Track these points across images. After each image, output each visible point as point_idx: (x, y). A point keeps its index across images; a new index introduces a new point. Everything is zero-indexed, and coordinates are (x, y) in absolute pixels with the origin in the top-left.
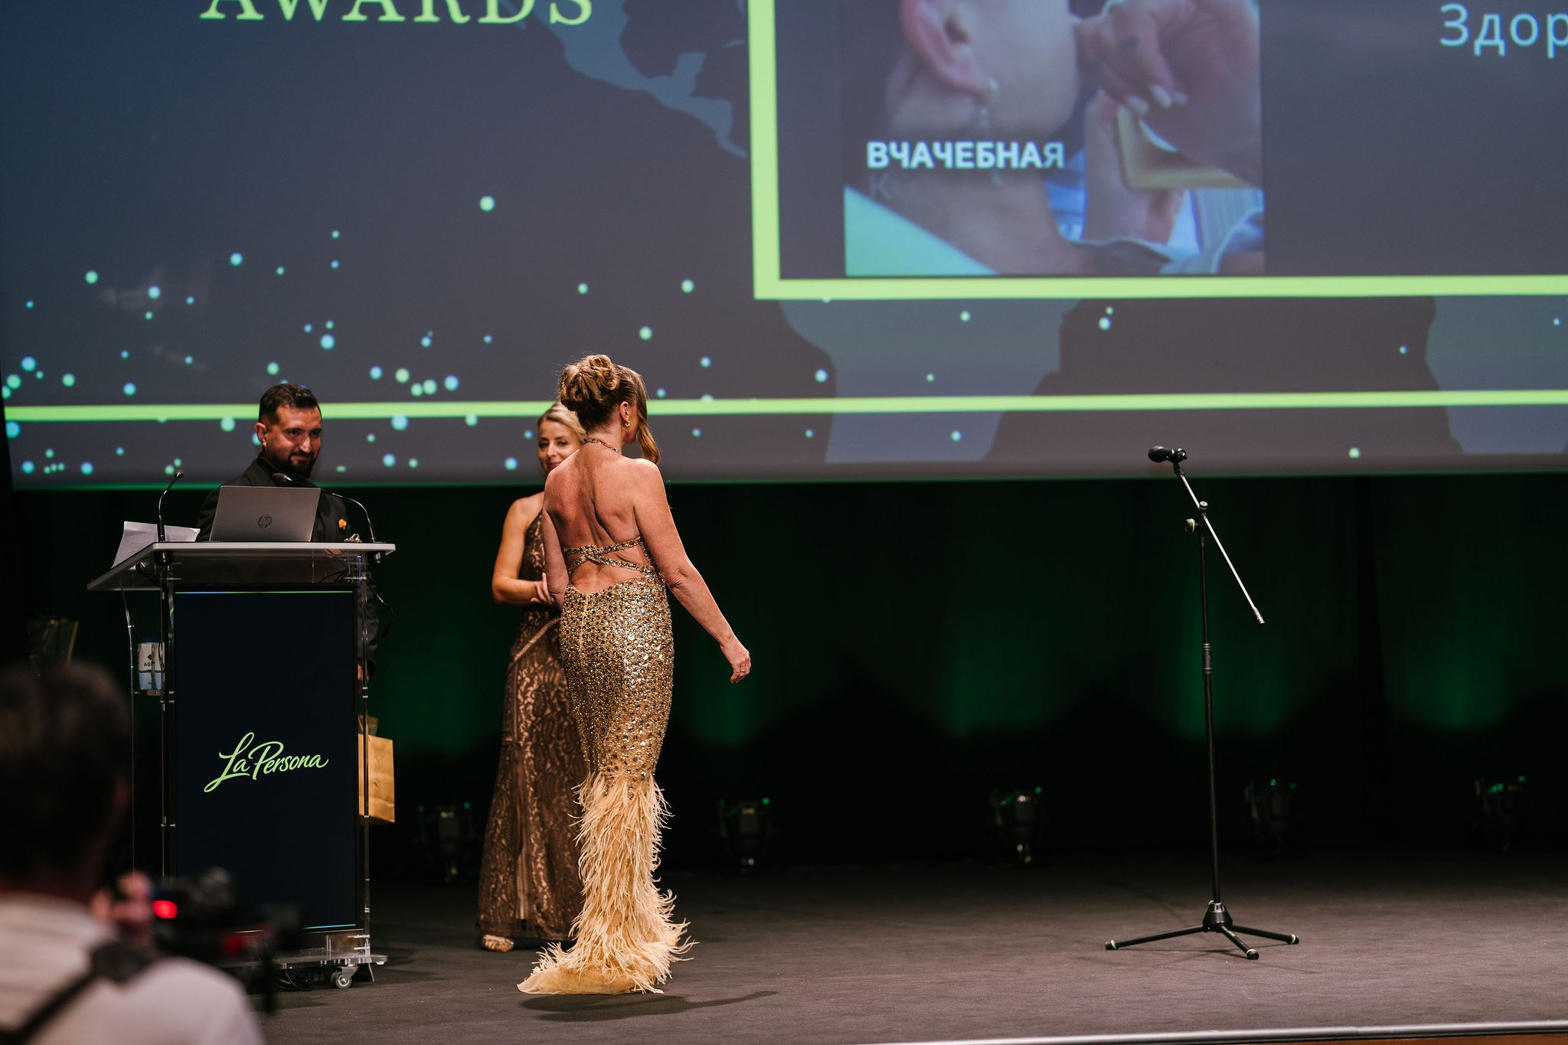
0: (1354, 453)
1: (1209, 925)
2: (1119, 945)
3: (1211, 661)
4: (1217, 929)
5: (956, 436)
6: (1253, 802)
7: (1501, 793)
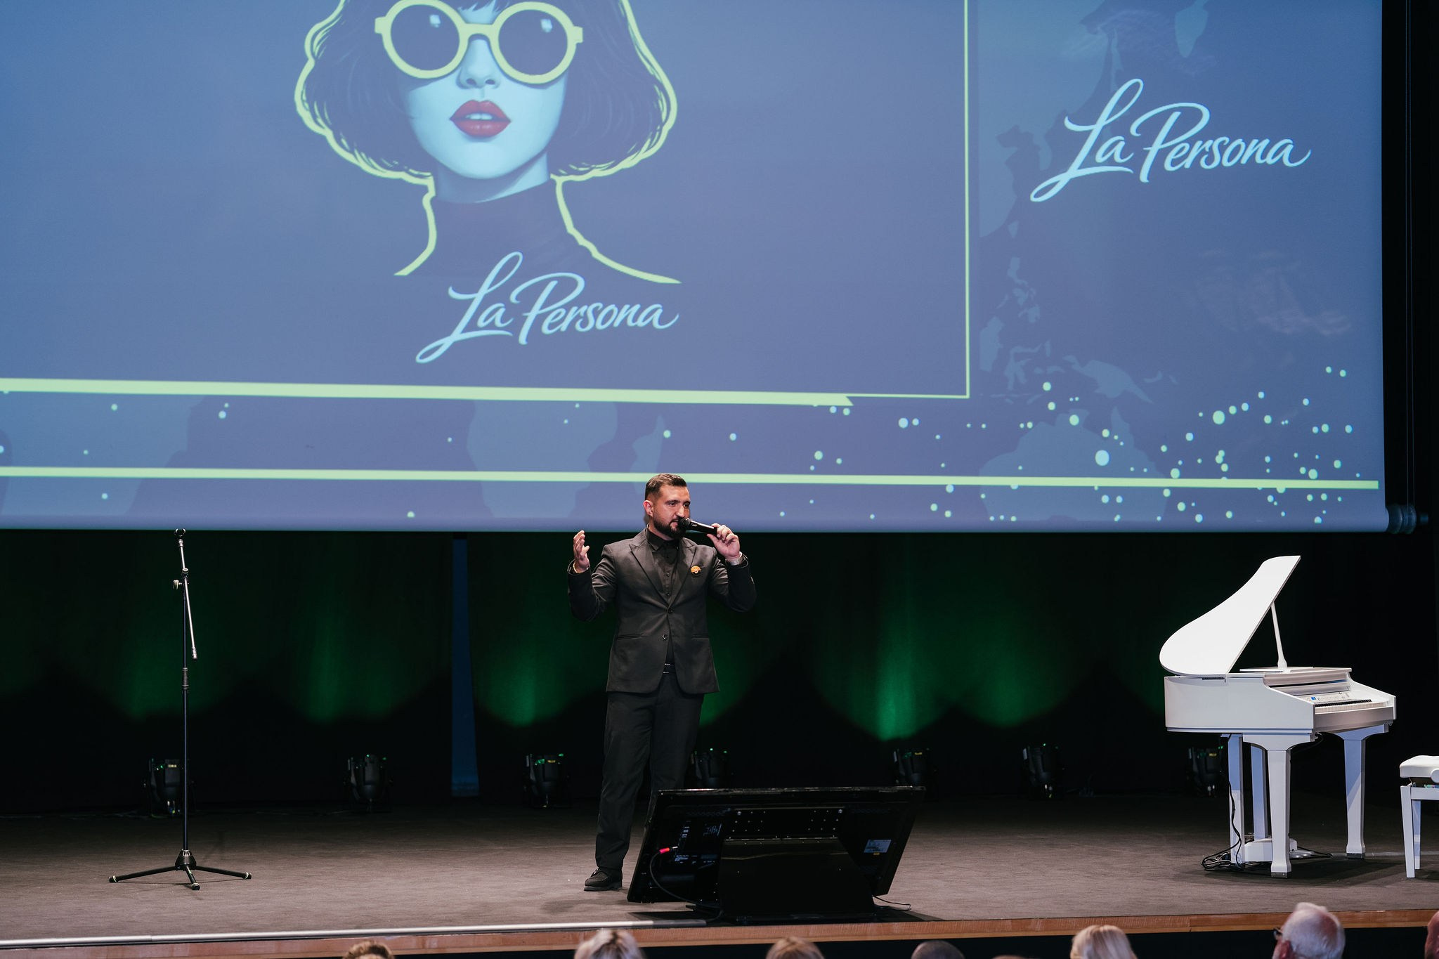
0: (411, 515)
1: (180, 865)
2: (119, 879)
3: (188, 680)
4: (183, 868)
5: (105, 496)
6: (352, 769)
7: (543, 765)
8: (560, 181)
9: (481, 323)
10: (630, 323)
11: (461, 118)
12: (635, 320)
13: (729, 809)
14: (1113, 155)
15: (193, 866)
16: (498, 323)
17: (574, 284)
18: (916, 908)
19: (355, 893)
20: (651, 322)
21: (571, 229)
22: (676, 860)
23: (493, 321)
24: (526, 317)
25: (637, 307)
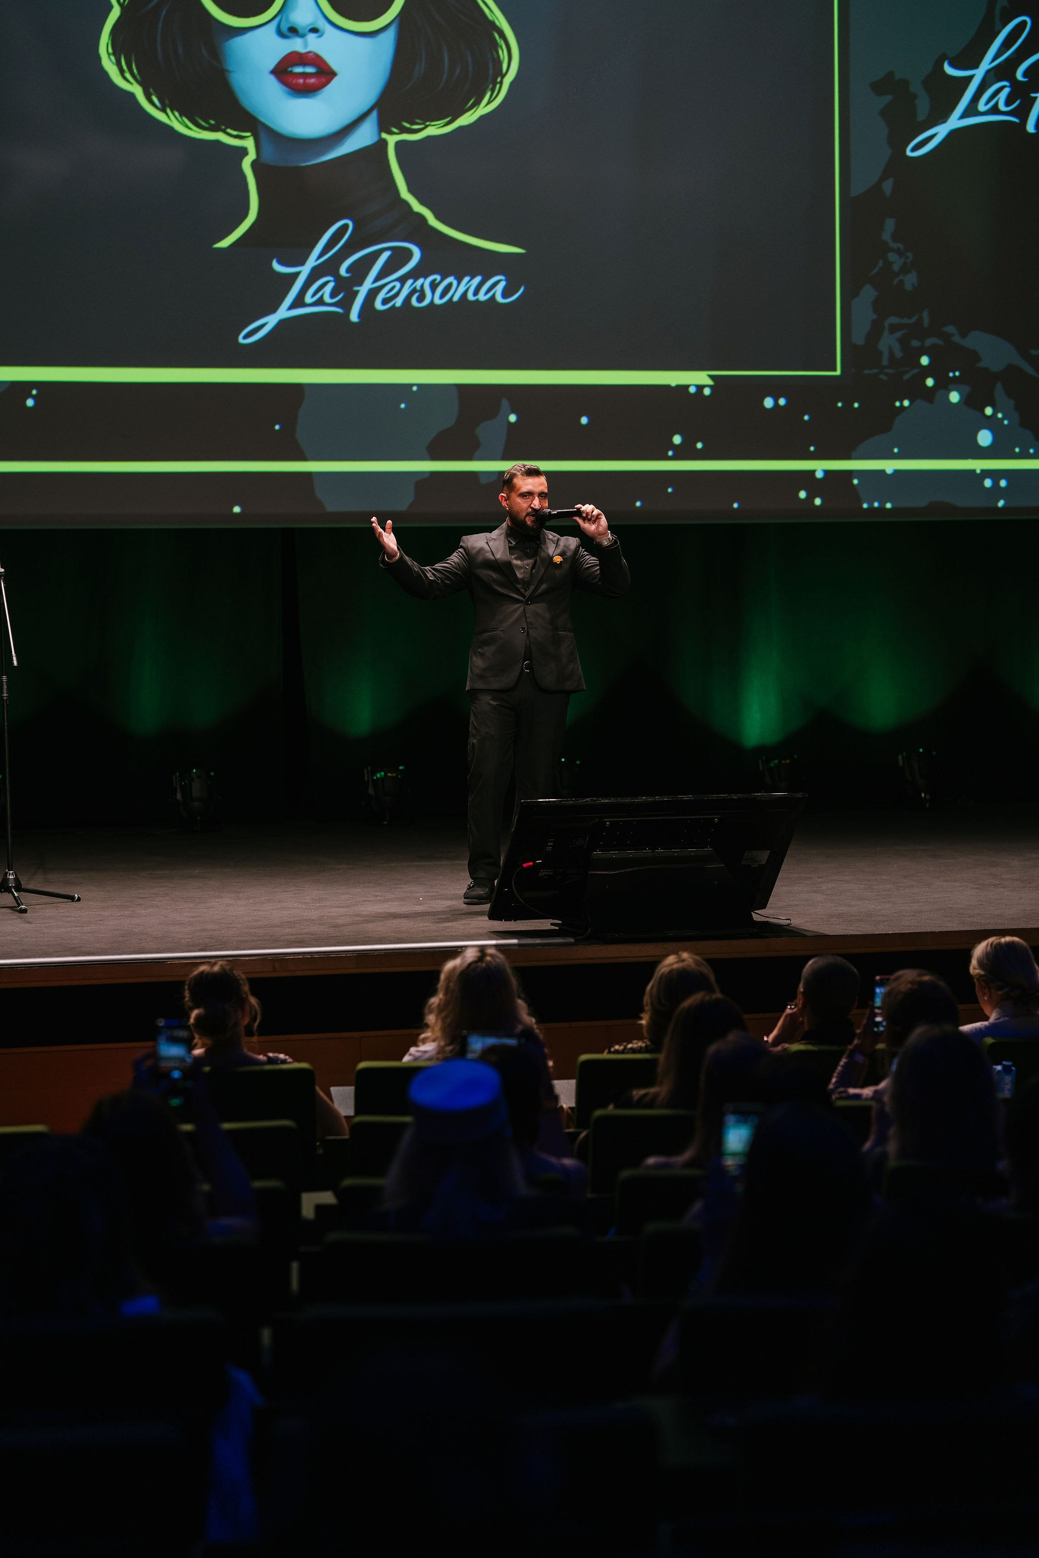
0: (237, 509)
1: (4, 888)
4: (9, 891)
6: (178, 787)
7: (382, 779)
8: (392, 140)
9: (308, 299)
10: (470, 297)
11: (282, 71)
12: (476, 293)
13: (597, 820)
14: (997, 103)
15: (19, 888)
16: (327, 299)
17: (409, 254)
18: (798, 922)
19: (194, 915)
20: (494, 296)
21: (404, 193)
22: (540, 874)
23: (322, 297)
24: (357, 292)
25: (478, 279)
